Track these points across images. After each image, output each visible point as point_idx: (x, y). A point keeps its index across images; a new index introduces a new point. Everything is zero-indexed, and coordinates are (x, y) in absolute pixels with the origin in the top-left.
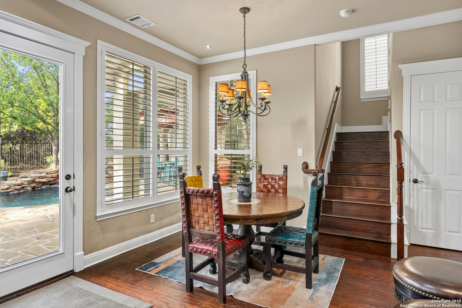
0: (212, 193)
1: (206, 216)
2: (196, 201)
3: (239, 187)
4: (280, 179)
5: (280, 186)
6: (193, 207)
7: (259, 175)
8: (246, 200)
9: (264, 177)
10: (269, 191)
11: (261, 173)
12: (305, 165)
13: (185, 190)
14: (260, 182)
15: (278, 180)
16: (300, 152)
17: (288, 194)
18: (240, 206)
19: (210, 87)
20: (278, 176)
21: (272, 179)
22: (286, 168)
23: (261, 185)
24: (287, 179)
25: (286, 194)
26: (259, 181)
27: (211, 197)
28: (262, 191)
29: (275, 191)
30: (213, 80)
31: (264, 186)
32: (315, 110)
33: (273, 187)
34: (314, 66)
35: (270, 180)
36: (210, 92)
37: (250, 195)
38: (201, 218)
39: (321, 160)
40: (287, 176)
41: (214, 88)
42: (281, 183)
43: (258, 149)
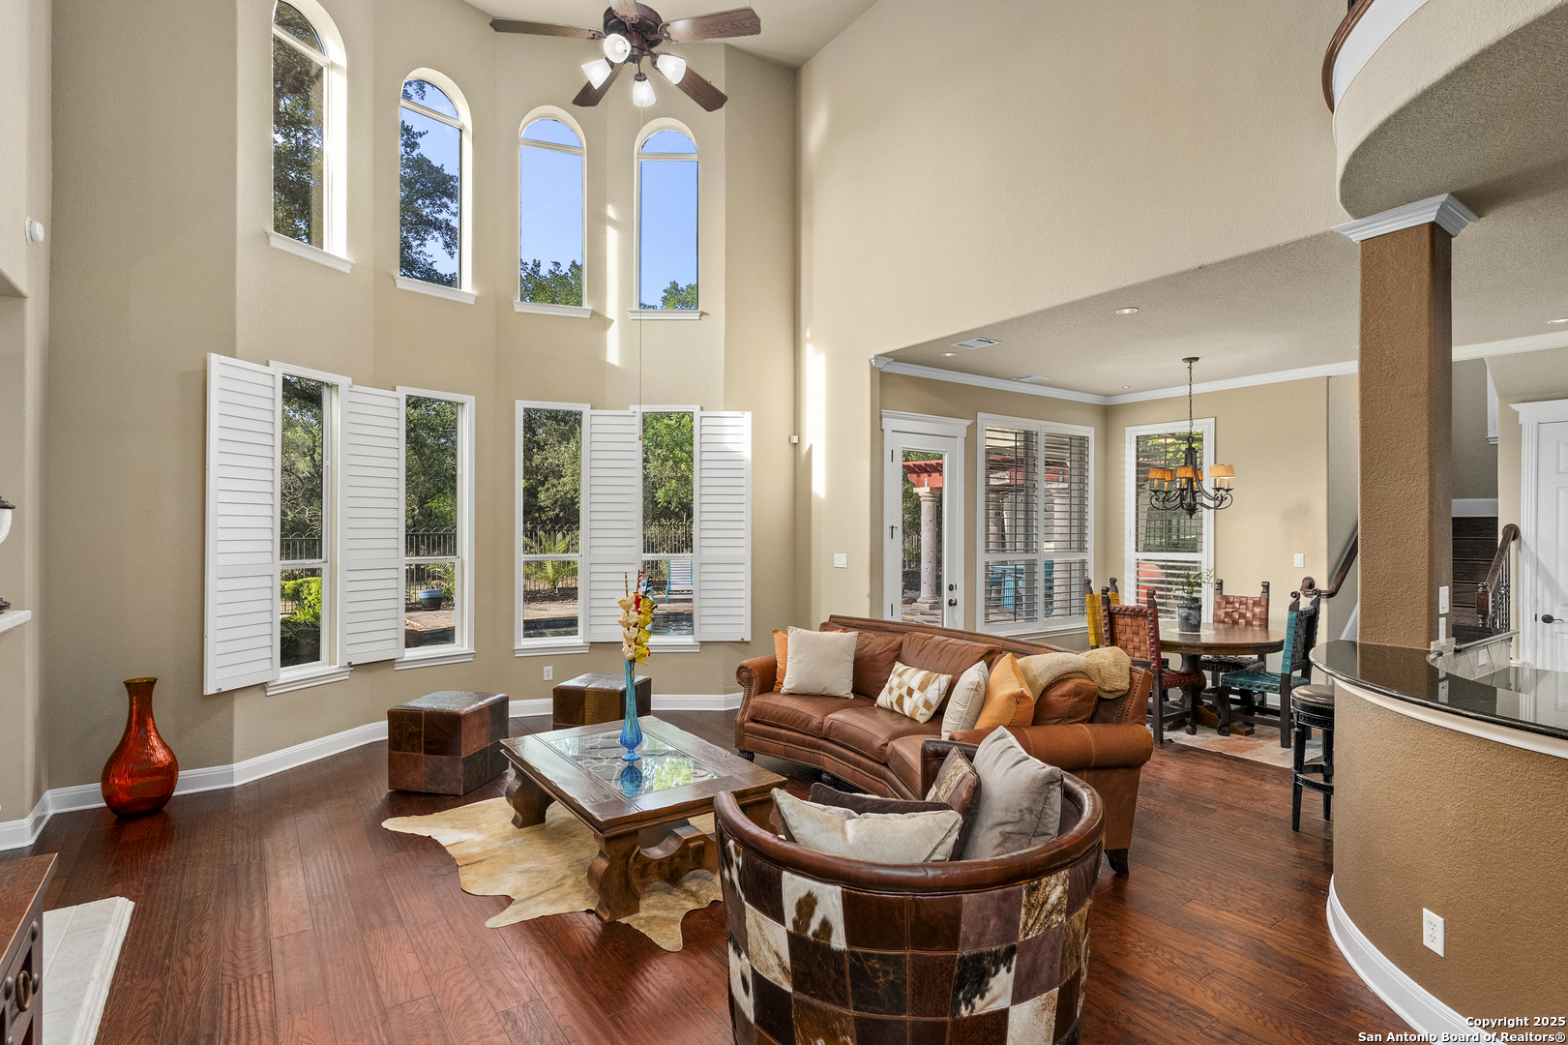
0: (1146, 612)
1: (1136, 639)
2: (1121, 621)
3: (1181, 610)
4: (1255, 604)
5: (1254, 616)
6: (1119, 628)
7: (1218, 596)
8: (1193, 629)
9: (1228, 601)
10: (1235, 622)
11: (1221, 594)
12: (1307, 583)
13: (1109, 608)
14: (1220, 608)
15: (1250, 605)
16: (1298, 559)
17: (1270, 627)
18: (1181, 635)
19: (1127, 445)
20: (1251, 598)
21: (1241, 603)
22: (1266, 587)
23: (1221, 613)
24: (1268, 605)
25: (1267, 627)
26: (1218, 606)
27: (1145, 616)
28: (1223, 622)
29: (1246, 622)
30: (1131, 434)
31: (1226, 613)
32: (1328, 489)
33: (1242, 615)
34: (1325, 413)
35: (1237, 605)
36: (1127, 452)
37: (1200, 622)
38: (1130, 643)
39: (1341, 575)
40: (1268, 600)
41: (1134, 445)
42: (1257, 610)
43: (1217, 553)
